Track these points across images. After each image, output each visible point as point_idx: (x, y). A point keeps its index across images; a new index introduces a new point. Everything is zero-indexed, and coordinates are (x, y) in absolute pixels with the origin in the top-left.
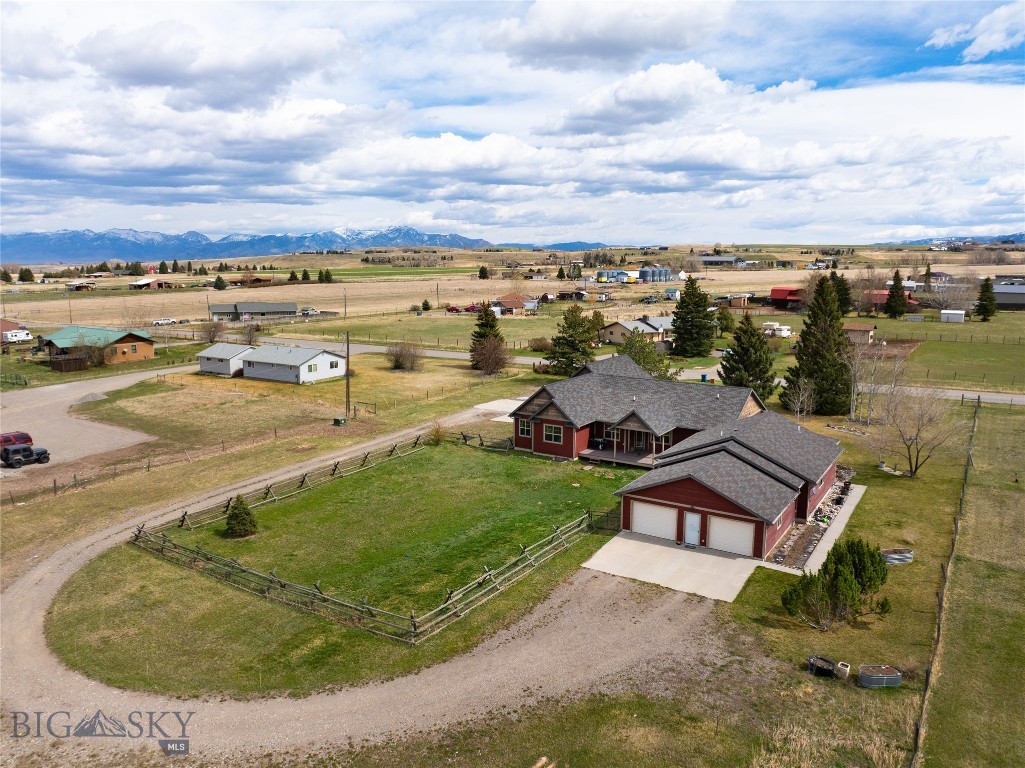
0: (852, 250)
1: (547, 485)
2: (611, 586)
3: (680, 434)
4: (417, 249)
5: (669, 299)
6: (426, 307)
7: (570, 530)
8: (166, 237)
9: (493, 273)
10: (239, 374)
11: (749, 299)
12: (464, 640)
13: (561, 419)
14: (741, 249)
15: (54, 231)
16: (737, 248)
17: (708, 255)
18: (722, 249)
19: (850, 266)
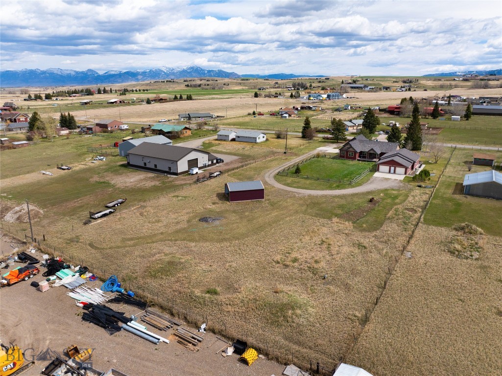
0: (417, 79)
2: (380, 179)
3: (382, 154)
4: (206, 78)
5: (346, 109)
6: (254, 113)
8: (77, 73)
9: (260, 95)
10: (233, 140)
11: (378, 110)
13: (353, 150)
16: (362, 78)
17: (350, 83)
18: (355, 79)
19: (416, 89)
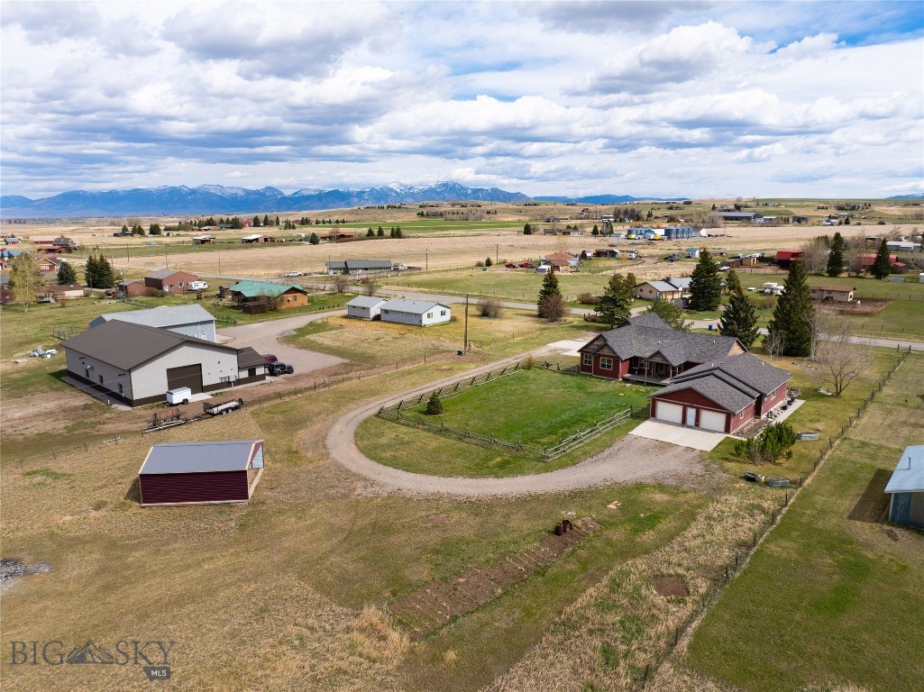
0: (868, 204)
1: (604, 394)
2: (645, 442)
3: (688, 365)
4: (463, 202)
5: (689, 257)
6: (489, 263)
7: (621, 416)
8: (248, 192)
9: (535, 230)
10: (377, 318)
11: (758, 259)
12: (573, 461)
13: (611, 354)
14: (761, 204)
15: (156, 187)
16: (757, 202)
17: (729, 211)
18: (742, 203)
19: (862, 222)
